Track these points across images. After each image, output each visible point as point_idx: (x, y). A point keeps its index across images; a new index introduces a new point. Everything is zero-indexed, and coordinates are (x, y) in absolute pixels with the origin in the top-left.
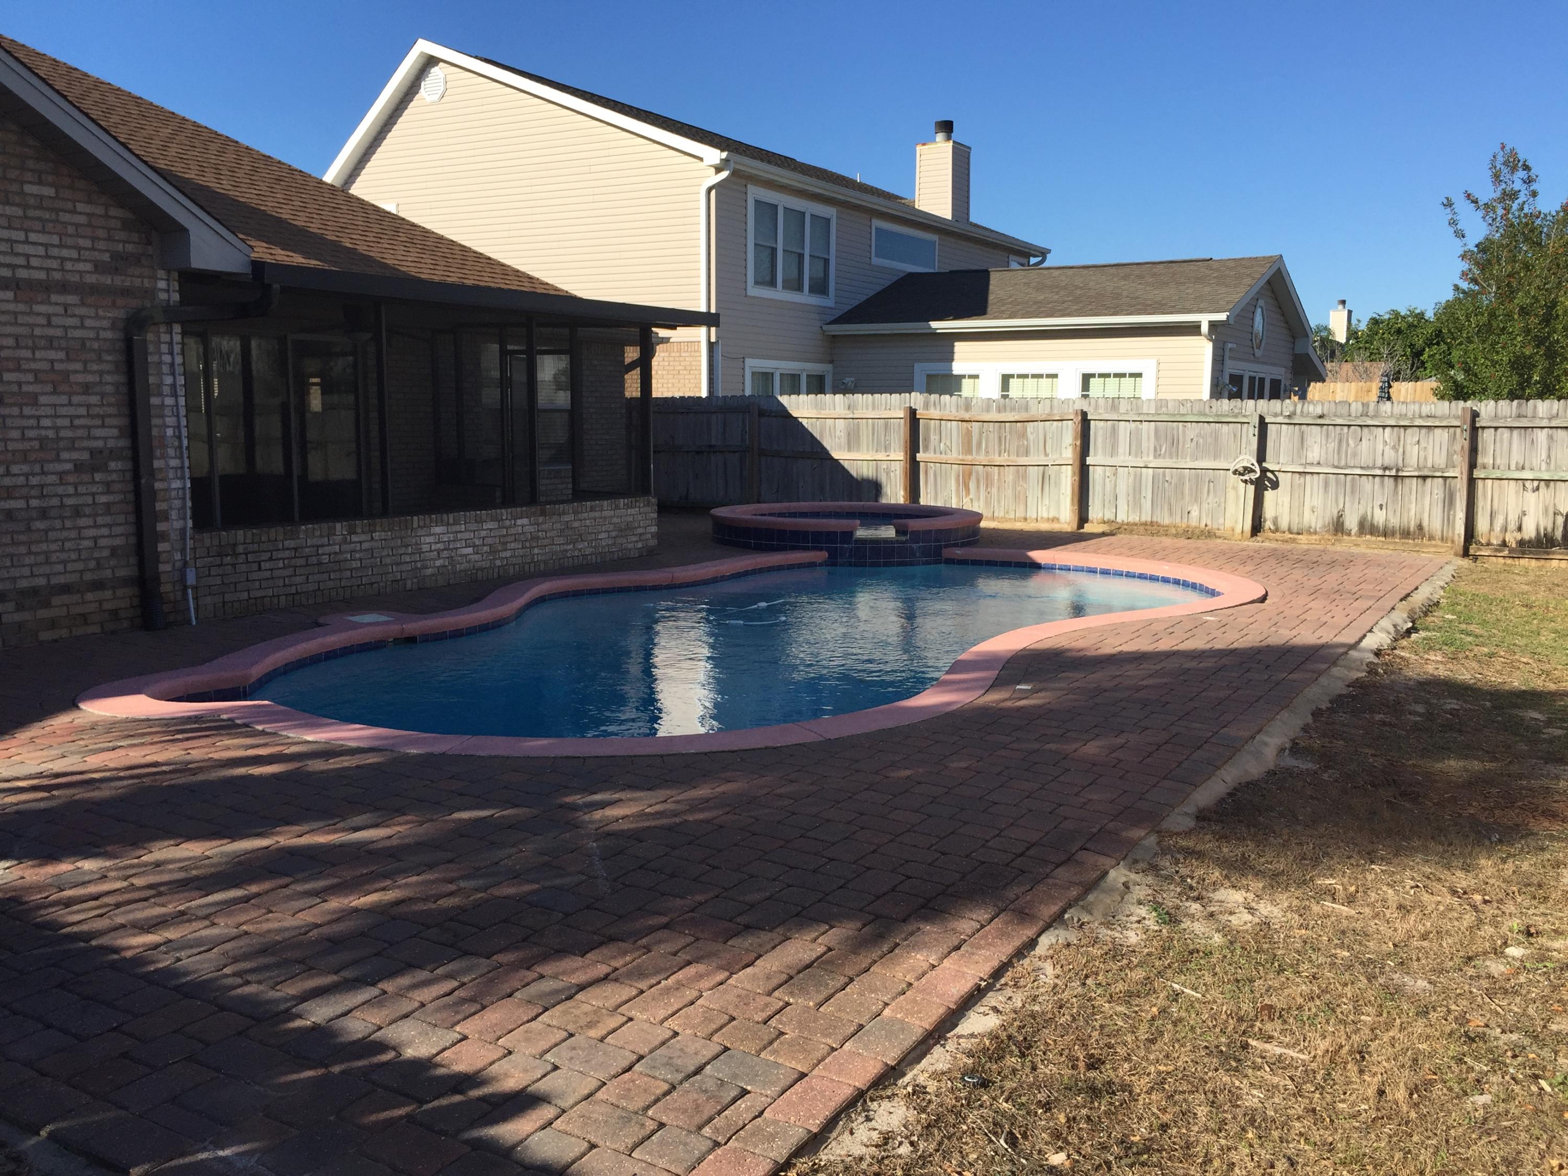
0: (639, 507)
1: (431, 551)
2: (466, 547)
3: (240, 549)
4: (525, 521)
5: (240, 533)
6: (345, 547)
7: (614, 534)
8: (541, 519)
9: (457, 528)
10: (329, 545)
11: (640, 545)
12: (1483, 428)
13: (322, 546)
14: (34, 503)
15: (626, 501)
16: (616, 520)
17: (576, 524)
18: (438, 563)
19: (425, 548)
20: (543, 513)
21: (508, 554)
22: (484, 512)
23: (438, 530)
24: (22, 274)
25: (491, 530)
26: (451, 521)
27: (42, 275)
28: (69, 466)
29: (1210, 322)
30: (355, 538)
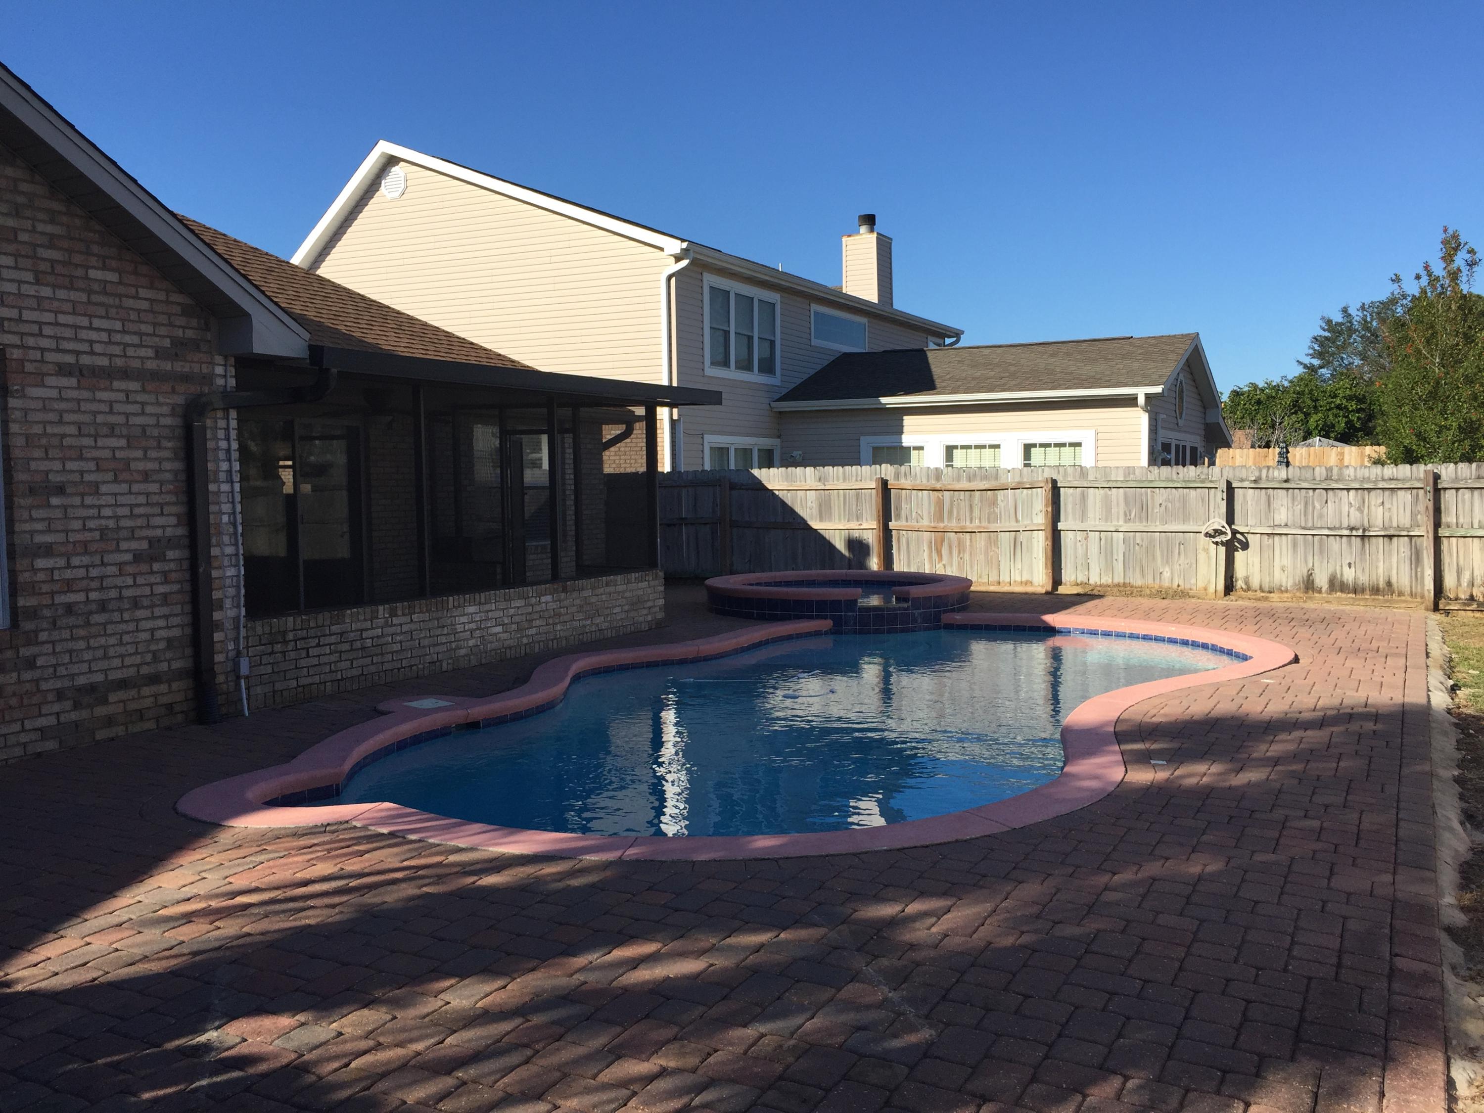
0: (649, 581)
1: (465, 631)
2: (496, 626)
3: (290, 636)
4: (549, 598)
5: (291, 619)
6: (388, 630)
7: (626, 608)
8: (563, 595)
9: (487, 607)
10: (373, 628)
11: (649, 618)
12: (1445, 489)
13: (366, 630)
14: (93, 595)
15: (637, 575)
16: (628, 594)
17: (594, 599)
18: (471, 643)
19: (459, 628)
20: (565, 590)
21: (533, 631)
22: (512, 590)
23: (471, 609)
24: (86, 360)
25: (518, 608)
26: (483, 600)
27: (104, 362)
28: (128, 557)
29: (1146, 394)
30: (396, 621)
